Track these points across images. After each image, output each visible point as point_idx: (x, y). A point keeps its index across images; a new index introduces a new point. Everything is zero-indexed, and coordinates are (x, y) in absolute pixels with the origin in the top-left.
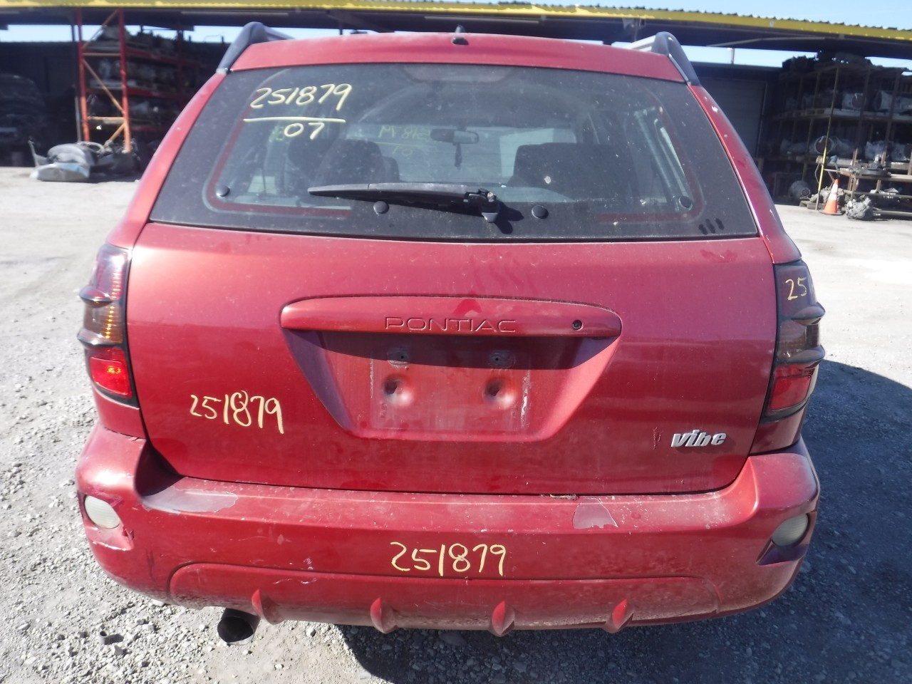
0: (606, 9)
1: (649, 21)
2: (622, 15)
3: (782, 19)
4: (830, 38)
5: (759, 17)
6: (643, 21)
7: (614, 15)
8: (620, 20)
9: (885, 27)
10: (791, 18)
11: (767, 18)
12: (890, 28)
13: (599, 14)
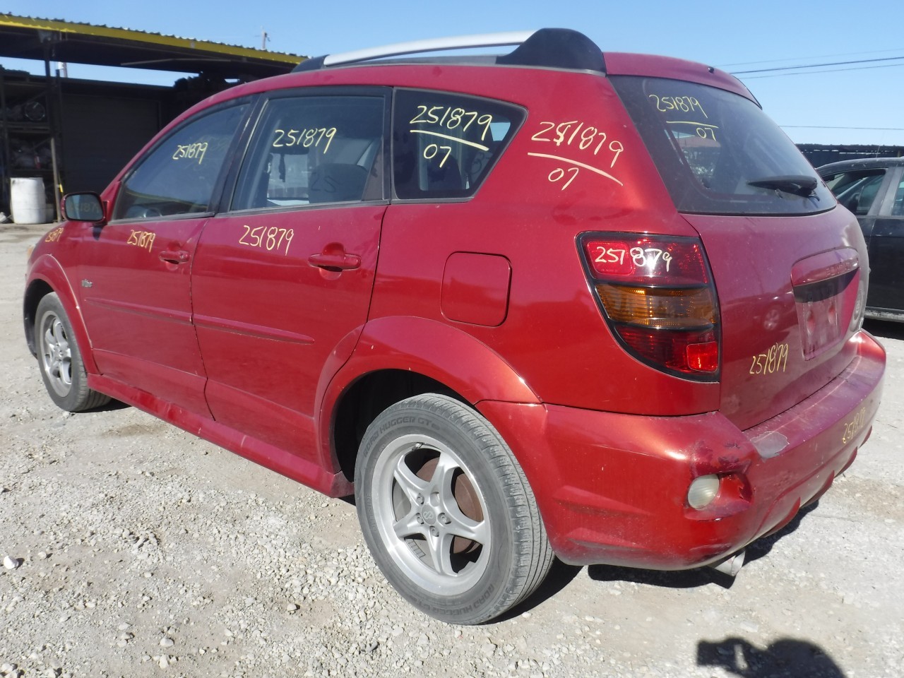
0: (19, 18)
1: (70, 35)
2: (39, 27)
3: (202, 41)
4: (235, 60)
5: (181, 38)
6: (64, 34)
7: (30, 26)
8: (34, 32)
9: (287, 54)
10: (210, 40)
11: (188, 39)
12: (291, 55)
13: (11, 24)
